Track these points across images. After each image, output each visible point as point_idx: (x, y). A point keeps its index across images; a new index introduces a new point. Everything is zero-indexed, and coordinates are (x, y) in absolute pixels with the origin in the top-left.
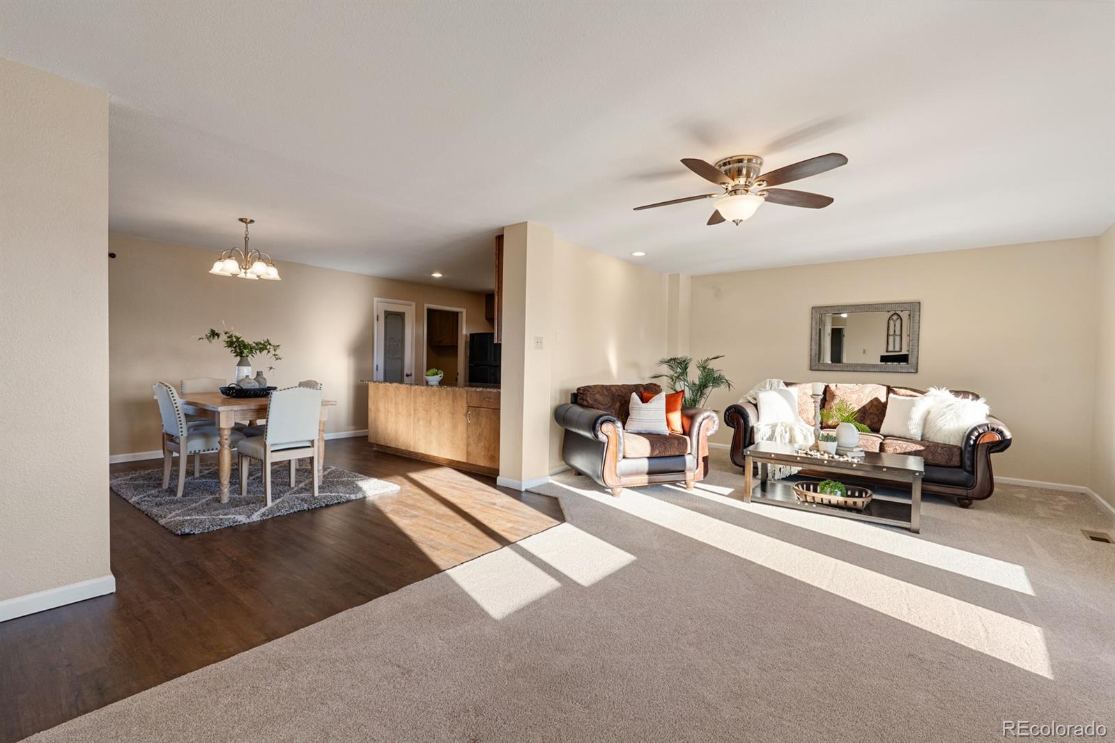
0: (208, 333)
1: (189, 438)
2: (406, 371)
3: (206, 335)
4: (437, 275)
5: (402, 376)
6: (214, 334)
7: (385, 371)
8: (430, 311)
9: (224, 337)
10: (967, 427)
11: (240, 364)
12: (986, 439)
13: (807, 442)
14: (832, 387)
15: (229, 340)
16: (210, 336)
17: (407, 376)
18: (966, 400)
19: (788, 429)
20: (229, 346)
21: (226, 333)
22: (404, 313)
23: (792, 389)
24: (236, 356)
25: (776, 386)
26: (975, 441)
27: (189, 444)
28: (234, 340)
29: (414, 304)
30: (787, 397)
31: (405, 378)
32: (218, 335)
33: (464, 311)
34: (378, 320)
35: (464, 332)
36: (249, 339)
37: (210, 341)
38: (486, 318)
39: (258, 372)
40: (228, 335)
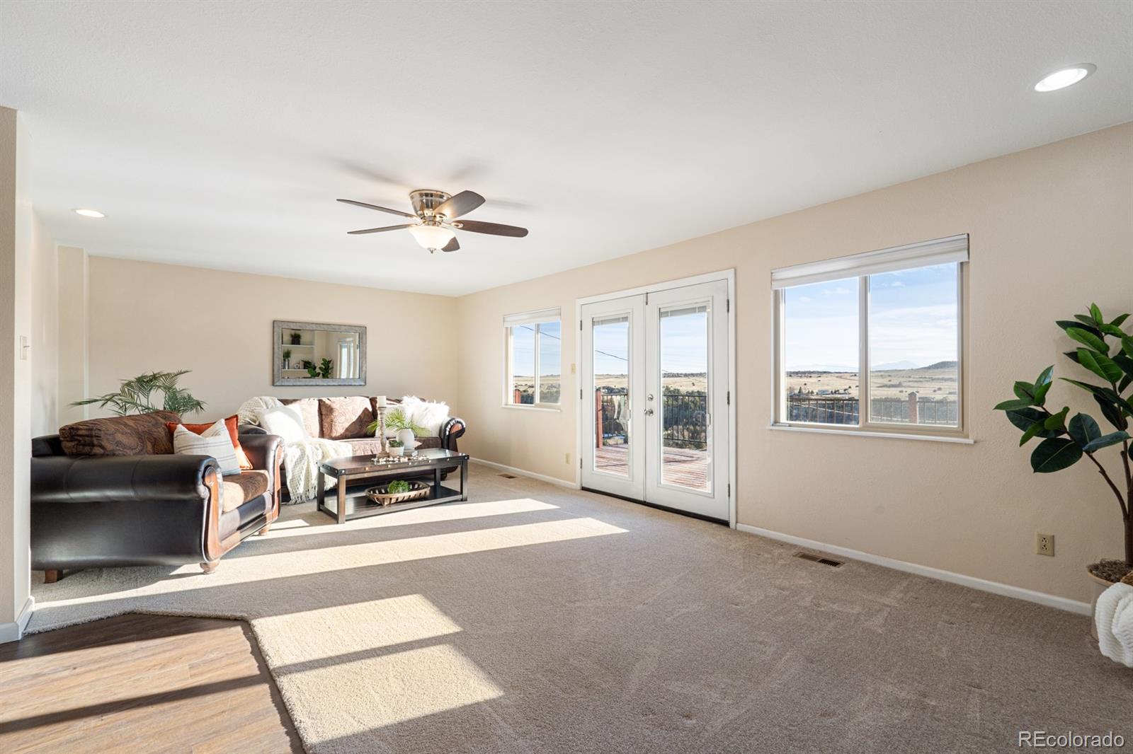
10: (440, 424)
12: (454, 430)
13: (338, 455)
14: (324, 399)
18: (432, 404)
19: (318, 446)
23: (290, 406)
25: (273, 404)
26: (449, 432)
30: (292, 415)
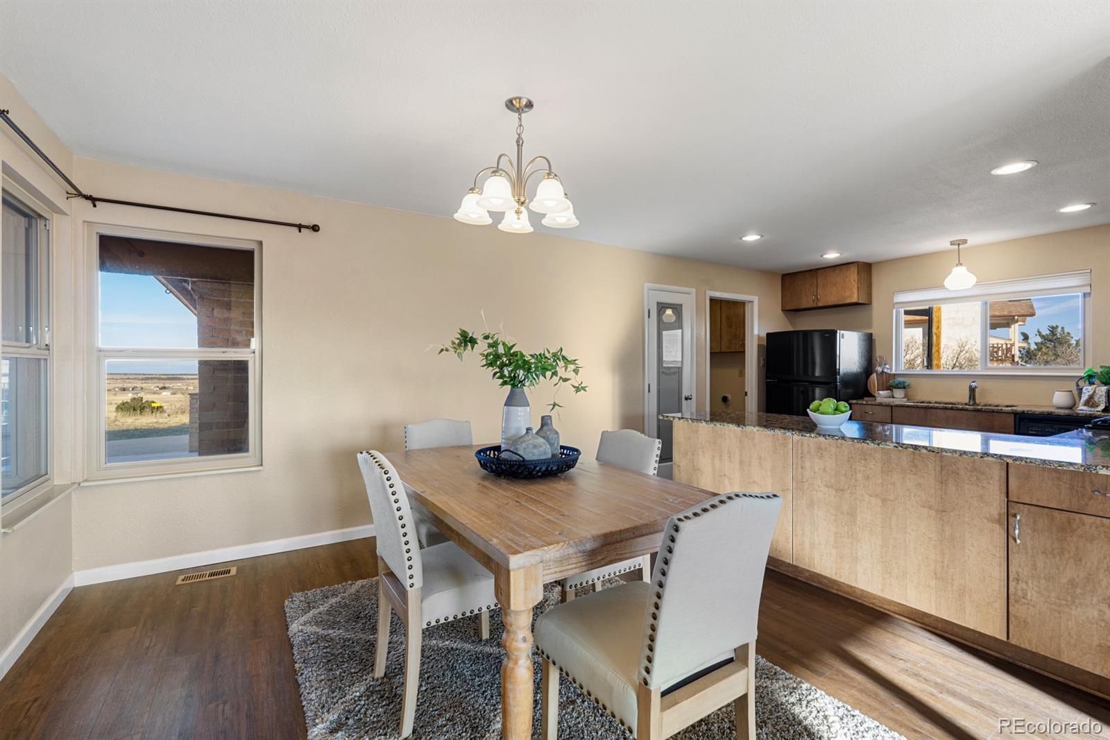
0: (455, 336)
1: (426, 591)
2: (685, 393)
3: (453, 343)
4: (752, 238)
5: (680, 399)
6: (467, 340)
7: (659, 391)
8: (712, 300)
9: (482, 346)
11: (510, 402)
15: (491, 350)
16: (459, 345)
17: (686, 399)
20: (491, 364)
21: (486, 337)
22: (681, 305)
24: (505, 383)
27: (426, 602)
28: (501, 350)
29: (693, 290)
31: (684, 402)
32: (473, 341)
33: (756, 299)
34: (649, 317)
35: (756, 332)
36: (527, 349)
37: (460, 355)
38: (783, 310)
39: (543, 418)
40: (490, 341)
